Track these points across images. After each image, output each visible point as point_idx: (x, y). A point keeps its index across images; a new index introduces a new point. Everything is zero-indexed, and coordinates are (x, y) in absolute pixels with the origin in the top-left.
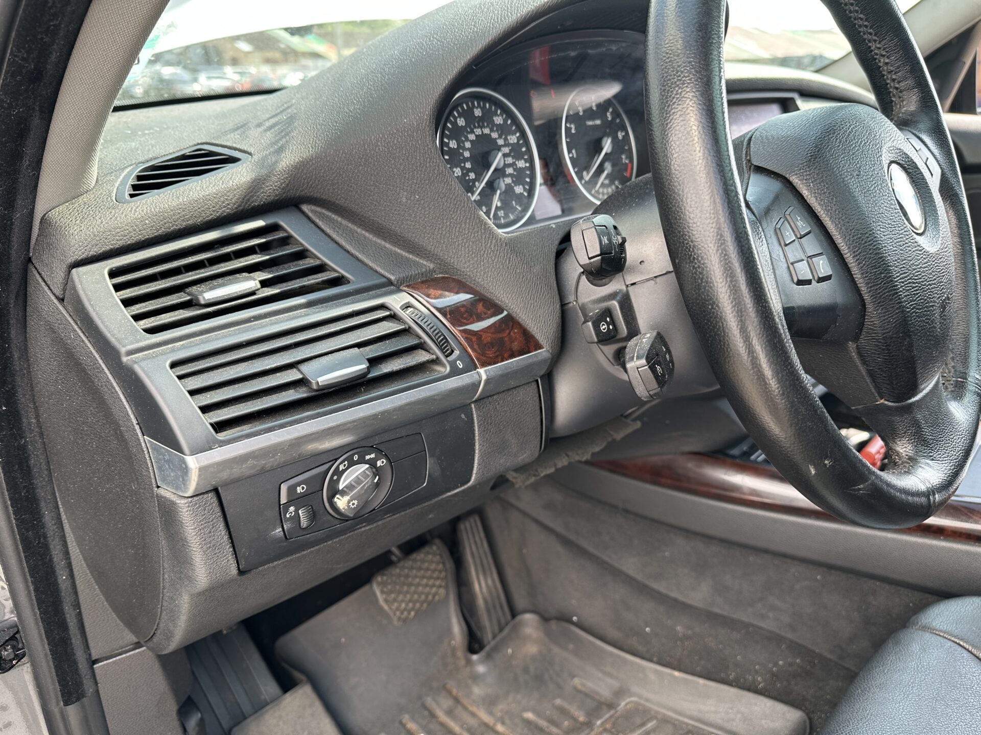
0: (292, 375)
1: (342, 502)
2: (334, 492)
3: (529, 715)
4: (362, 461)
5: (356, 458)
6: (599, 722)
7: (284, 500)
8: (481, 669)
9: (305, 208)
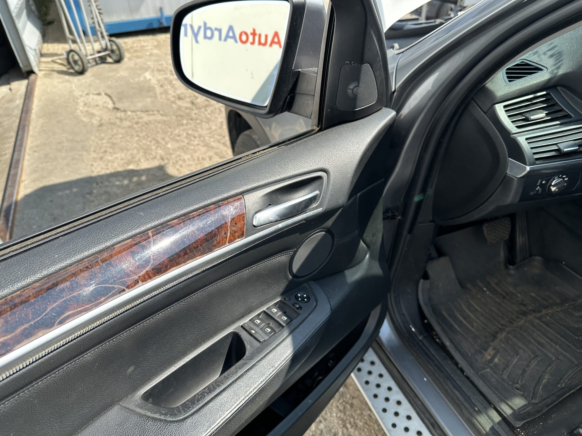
0: (555, 147)
1: (553, 189)
2: (551, 185)
3: (533, 294)
4: (561, 177)
5: (560, 176)
6: (567, 305)
7: (538, 184)
8: (512, 272)
9: (558, 88)
